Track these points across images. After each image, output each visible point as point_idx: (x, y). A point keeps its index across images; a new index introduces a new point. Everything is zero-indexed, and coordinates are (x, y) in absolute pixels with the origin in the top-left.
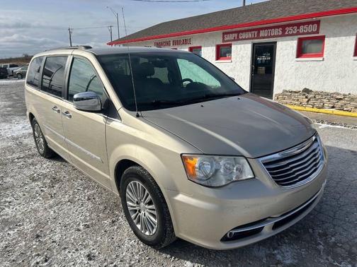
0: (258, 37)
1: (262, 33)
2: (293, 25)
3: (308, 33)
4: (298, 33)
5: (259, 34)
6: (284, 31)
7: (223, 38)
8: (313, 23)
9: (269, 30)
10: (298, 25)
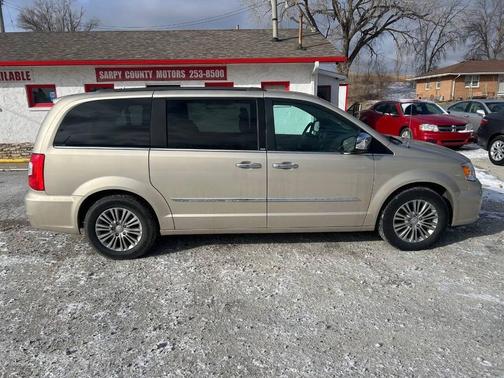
0: (154, 78)
1: (159, 74)
2: (198, 68)
3: (215, 79)
4: (204, 78)
5: (154, 74)
6: (187, 74)
7: (98, 76)
8: (219, 68)
9: (169, 71)
10: (204, 69)
